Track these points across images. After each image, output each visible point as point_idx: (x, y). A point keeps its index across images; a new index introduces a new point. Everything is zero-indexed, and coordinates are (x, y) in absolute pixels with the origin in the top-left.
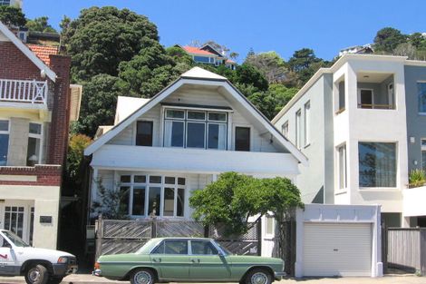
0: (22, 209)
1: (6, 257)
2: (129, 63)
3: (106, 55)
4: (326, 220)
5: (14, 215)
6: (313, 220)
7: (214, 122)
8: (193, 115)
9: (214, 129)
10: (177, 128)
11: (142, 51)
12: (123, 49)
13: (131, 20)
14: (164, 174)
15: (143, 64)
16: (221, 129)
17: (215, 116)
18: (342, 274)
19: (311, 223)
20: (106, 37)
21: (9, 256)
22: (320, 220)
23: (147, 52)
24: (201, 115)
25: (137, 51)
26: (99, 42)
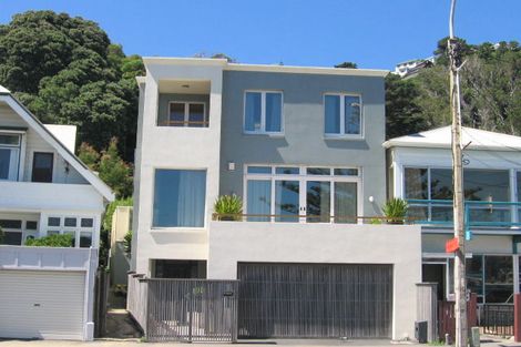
2: (53, 79)
3: (27, 70)
4: (24, 267)
6: (5, 267)
11: (72, 64)
12: (49, 62)
13: (70, 27)
15: (69, 80)
17: (5, 139)
18: (43, 335)
19: (3, 270)
20: (27, 47)
22: (15, 266)
23: (79, 65)
25: (66, 64)
26: (19, 53)
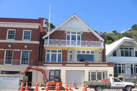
0: (101, 73)
1: (121, 85)
5: (99, 74)
7: (130, 50)
8: (126, 49)
9: (130, 52)
10: (122, 52)
14: (121, 63)
16: (132, 52)
17: (130, 49)
21: (122, 84)
24: (127, 49)
